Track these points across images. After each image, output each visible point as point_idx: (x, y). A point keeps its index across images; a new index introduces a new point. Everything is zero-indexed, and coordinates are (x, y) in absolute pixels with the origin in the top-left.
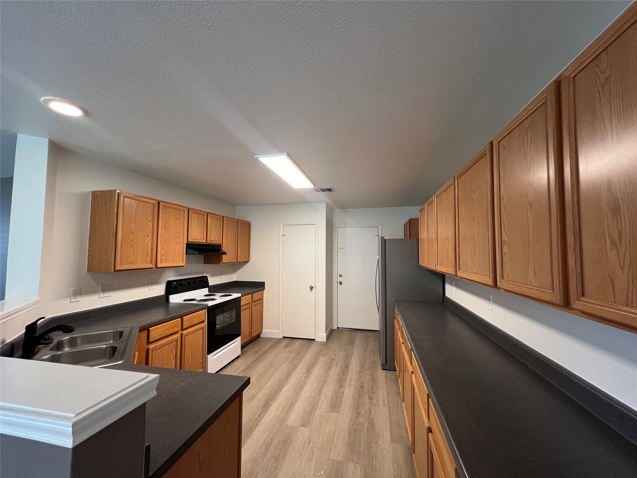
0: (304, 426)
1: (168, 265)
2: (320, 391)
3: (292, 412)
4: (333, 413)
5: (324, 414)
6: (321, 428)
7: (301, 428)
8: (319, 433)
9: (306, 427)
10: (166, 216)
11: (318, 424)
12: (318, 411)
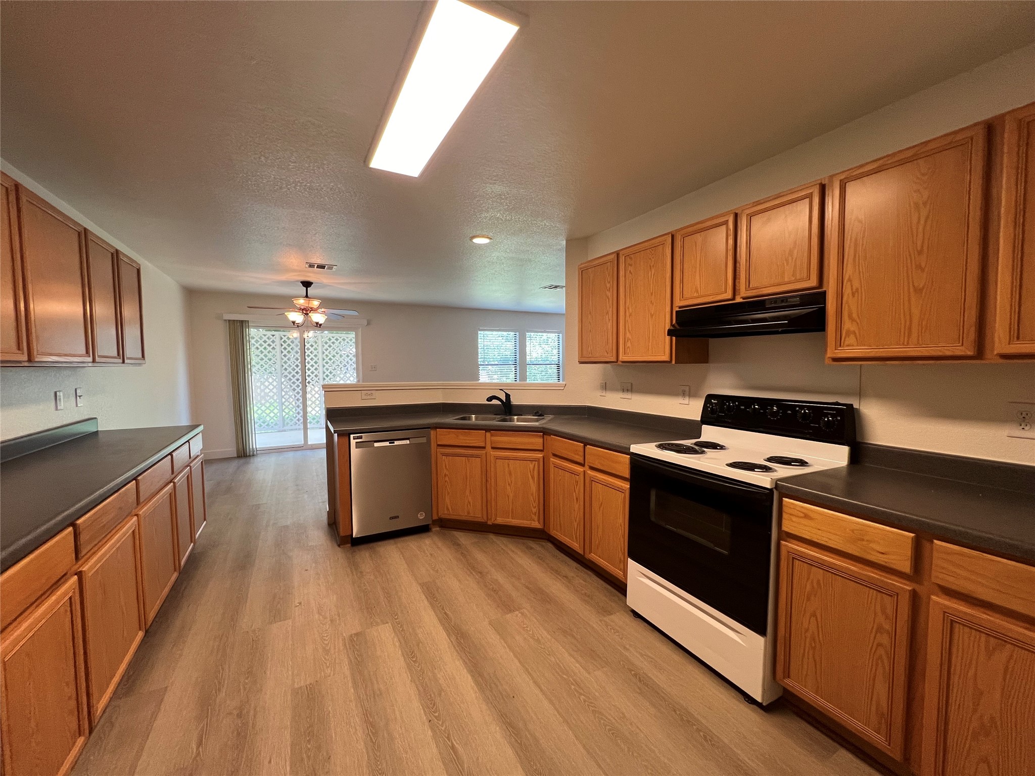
0: (357, 634)
1: (636, 359)
2: (373, 726)
3: (397, 644)
4: (308, 683)
5: (329, 671)
6: (324, 645)
7: (359, 629)
8: (324, 638)
9: (351, 636)
10: (630, 271)
11: (332, 648)
12: (346, 670)
